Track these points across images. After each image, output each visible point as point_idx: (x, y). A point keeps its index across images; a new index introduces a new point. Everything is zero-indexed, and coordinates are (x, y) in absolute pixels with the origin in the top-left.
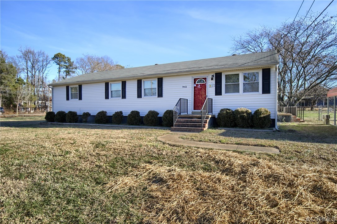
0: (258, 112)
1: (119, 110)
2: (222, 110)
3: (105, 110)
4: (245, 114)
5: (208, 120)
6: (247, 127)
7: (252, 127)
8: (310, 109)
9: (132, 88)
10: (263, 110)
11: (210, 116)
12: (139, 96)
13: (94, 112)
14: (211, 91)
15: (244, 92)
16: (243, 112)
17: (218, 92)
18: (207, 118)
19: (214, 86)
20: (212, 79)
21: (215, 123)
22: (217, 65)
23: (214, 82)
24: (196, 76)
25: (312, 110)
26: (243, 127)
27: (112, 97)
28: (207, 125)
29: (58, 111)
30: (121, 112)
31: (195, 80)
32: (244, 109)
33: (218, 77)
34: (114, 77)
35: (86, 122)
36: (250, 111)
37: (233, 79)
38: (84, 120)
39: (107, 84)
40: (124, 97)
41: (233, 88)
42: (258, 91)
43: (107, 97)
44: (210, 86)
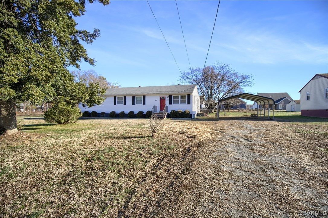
0: (185, 112)
1: (122, 111)
2: (172, 111)
3: (114, 111)
4: (180, 113)
5: (166, 115)
6: (181, 118)
7: (183, 117)
8: (227, 110)
9: (129, 100)
10: (187, 110)
11: (167, 113)
12: (133, 104)
13: (108, 111)
14: (167, 103)
15: (181, 103)
16: (179, 112)
17: (170, 103)
18: (166, 114)
19: (169, 100)
20: (168, 97)
21: (169, 116)
22: (170, 91)
23: (168, 99)
24: (161, 96)
25: (228, 111)
26: (180, 118)
27: (118, 104)
28: (165, 117)
30: (124, 112)
31: (160, 97)
32: (180, 110)
33: (170, 96)
34: (119, 94)
35: (103, 117)
36: (182, 111)
37: (176, 97)
38: (102, 116)
39: (115, 98)
40: (125, 104)
41: (176, 102)
42: (186, 103)
43: (115, 104)
44: (167, 100)
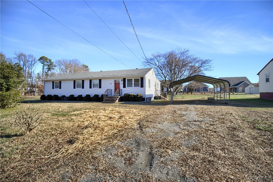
0: (137, 95)
2: (125, 94)
3: (73, 94)
4: (132, 96)
5: (118, 99)
6: (133, 101)
7: (135, 101)
9: (87, 84)
10: (139, 94)
11: (119, 97)
12: (91, 87)
13: (67, 95)
14: (121, 86)
15: (134, 87)
16: (132, 95)
17: (124, 87)
18: (118, 97)
19: (123, 84)
20: (122, 81)
21: (122, 99)
22: (124, 75)
23: (122, 82)
24: (115, 79)
26: (132, 101)
27: (77, 88)
28: (117, 101)
29: (48, 95)
30: (81, 95)
31: (115, 81)
32: (132, 94)
33: (124, 80)
34: (78, 78)
35: (63, 100)
36: (135, 94)
37: (130, 81)
38: (62, 99)
39: (75, 81)
40: (83, 88)
41: (130, 85)
42: (139, 86)
43: (74, 88)
44: (121, 84)
